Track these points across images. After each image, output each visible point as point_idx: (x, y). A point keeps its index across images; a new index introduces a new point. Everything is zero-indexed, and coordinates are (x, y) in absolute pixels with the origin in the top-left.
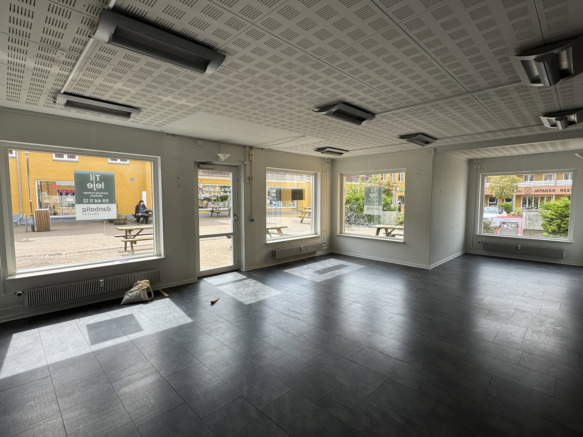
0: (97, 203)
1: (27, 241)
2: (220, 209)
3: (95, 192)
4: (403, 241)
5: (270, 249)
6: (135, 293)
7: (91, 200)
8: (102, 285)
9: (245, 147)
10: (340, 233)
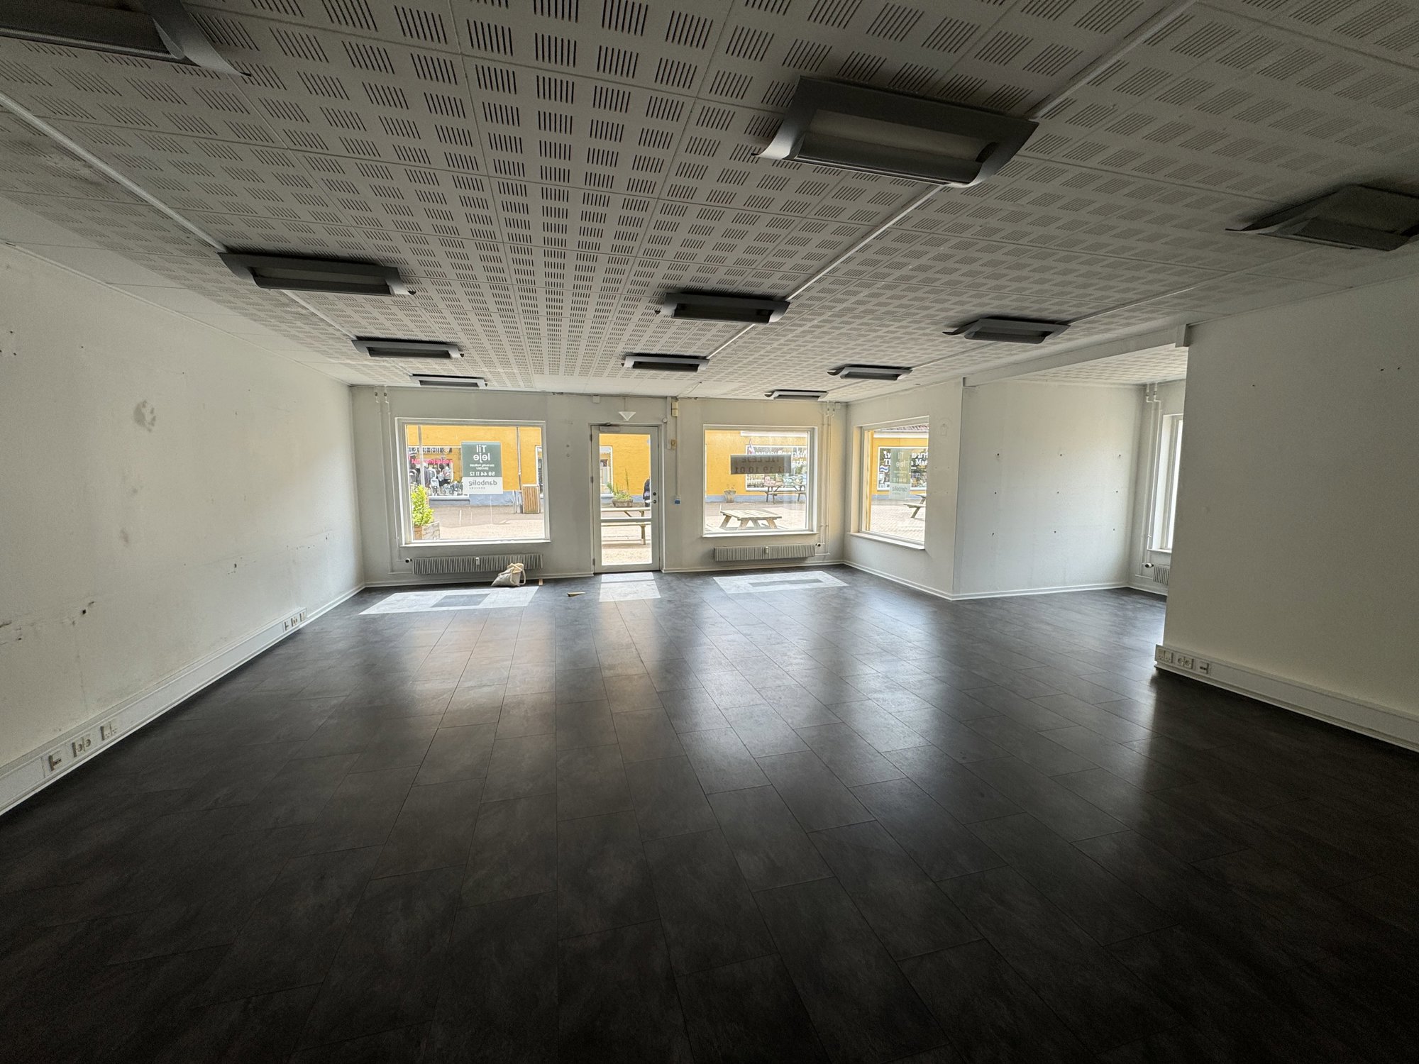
0: (483, 476)
1: (505, 523)
2: (779, 489)
3: (482, 464)
4: (922, 548)
5: (710, 546)
6: (506, 575)
7: (478, 473)
8: (478, 563)
9: (666, 398)
10: (859, 532)
